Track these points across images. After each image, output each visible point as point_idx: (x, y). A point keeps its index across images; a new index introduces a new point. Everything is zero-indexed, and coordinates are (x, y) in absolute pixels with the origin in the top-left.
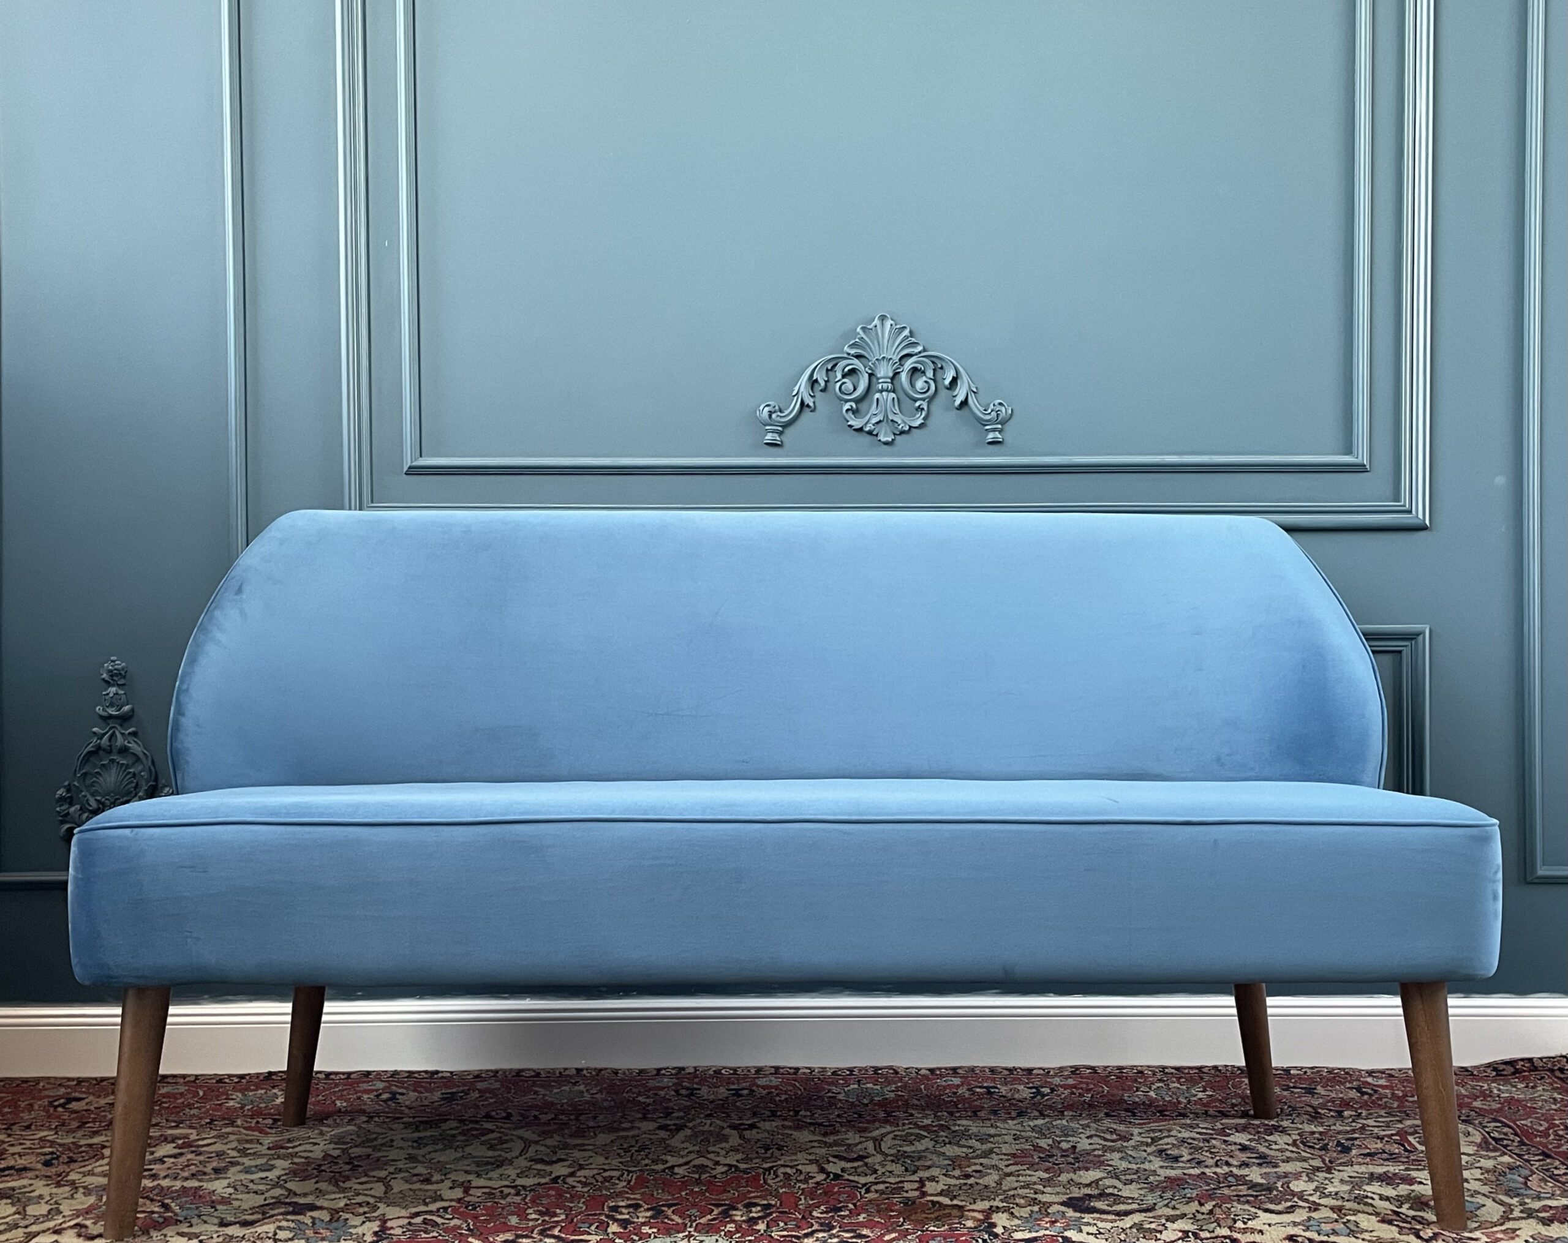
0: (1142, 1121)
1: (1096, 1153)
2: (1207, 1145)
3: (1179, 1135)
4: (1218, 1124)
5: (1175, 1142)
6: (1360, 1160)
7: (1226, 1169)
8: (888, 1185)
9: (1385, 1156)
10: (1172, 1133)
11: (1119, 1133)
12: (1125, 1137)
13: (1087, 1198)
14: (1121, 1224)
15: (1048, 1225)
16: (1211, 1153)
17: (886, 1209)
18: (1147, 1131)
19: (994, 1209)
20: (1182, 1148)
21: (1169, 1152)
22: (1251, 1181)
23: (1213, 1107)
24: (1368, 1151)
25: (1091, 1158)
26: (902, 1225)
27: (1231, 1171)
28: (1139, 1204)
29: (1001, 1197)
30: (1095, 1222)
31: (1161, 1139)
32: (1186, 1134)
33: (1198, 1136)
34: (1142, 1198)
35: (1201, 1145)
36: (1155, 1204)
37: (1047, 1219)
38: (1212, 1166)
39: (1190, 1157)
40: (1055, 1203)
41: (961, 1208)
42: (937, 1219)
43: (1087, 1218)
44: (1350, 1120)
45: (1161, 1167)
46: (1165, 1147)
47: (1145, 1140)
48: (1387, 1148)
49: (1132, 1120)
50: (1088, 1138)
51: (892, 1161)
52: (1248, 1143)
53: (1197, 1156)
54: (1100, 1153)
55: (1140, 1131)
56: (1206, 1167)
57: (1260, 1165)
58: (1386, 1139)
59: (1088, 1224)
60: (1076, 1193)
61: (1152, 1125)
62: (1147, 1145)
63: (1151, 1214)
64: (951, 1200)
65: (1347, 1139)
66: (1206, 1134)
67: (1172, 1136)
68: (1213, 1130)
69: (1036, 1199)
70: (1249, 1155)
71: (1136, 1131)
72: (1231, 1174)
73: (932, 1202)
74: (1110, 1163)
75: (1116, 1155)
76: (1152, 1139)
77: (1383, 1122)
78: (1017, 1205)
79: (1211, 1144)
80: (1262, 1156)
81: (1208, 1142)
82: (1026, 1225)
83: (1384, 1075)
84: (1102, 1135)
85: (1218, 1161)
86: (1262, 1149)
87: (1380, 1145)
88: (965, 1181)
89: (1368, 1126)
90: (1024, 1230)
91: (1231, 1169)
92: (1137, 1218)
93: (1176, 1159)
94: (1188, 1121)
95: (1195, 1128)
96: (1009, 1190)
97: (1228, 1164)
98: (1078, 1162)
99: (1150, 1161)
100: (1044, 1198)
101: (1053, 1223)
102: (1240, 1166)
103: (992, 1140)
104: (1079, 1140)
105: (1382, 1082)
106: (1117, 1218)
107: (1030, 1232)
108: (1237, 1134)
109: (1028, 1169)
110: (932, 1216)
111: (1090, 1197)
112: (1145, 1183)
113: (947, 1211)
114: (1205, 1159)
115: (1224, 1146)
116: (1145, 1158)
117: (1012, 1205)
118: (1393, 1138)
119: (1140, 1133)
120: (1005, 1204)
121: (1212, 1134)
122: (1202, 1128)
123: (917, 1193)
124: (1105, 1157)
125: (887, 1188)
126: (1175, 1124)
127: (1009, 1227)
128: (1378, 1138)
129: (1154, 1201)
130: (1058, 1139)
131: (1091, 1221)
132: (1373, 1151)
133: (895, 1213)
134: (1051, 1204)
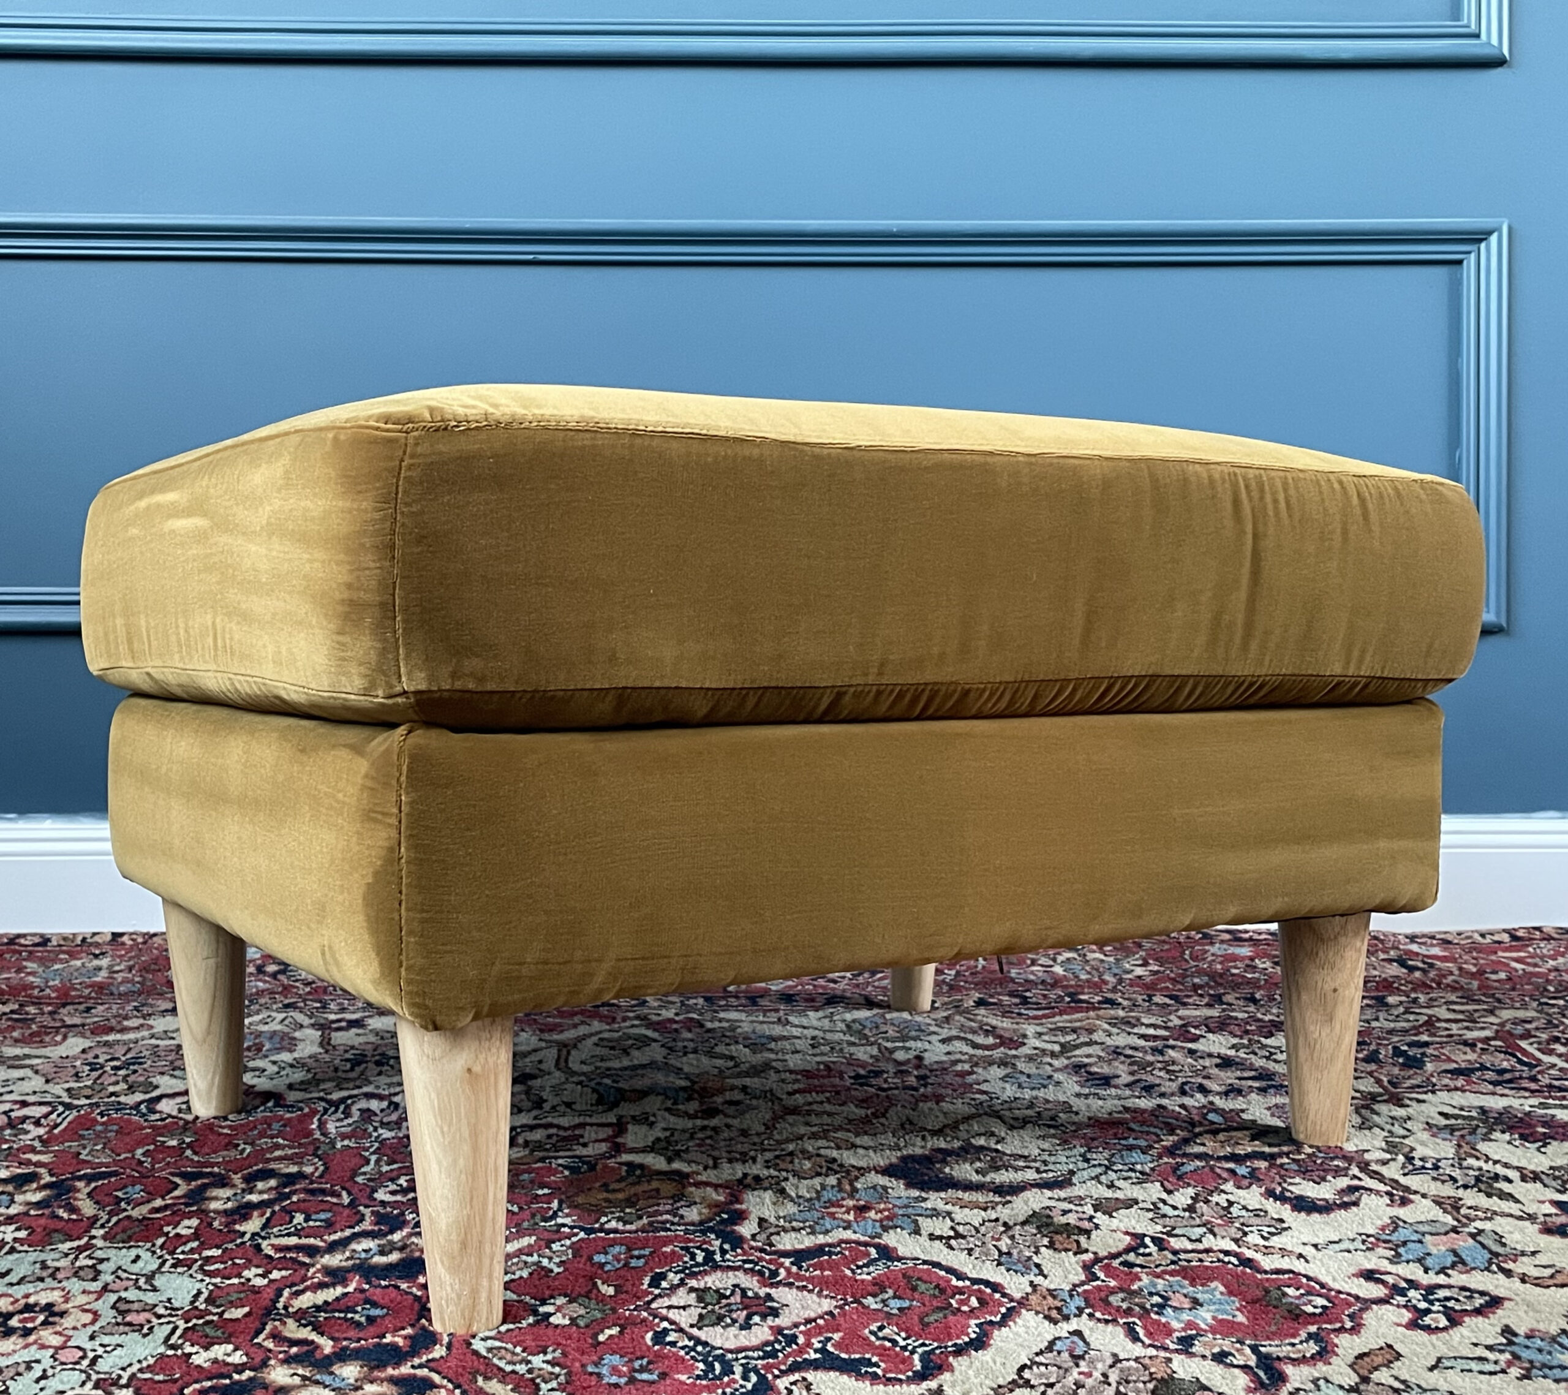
0: (1040, 1013)
1: (959, 1067)
2: (1160, 1058)
3: (1109, 1041)
4: (1172, 1017)
5: (1103, 1054)
6: (1446, 1081)
7: (1200, 1099)
8: (553, 1131)
9: (1490, 1075)
10: (1095, 1037)
11: (1002, 1033)
12: (1011, 1040)
13: (940, 1156)
14: (1003, 1213)
15: (851, 1217)
16: (1168, 1072)
17: (532, 1182)
18: (1051, 1030)
19: (749, 1180)
20: (1116, 1064)
21: (1095, 1069)
22: (1254, 1122)
23: (1161, 990)
24: (1455, 1066)
25: (948, 1078)
26: (555, 1215)
27: (1211, 1103)
28: (1038, 1171)
29: (769, 1155)
30: (949, 1207)
31: (1077, 1047)
32: (1121, 1040)
33: (1142, 1043)
34: (1046, 1157)
35: (1150, 1058)
36: (1072, 1173)
37: (851, 1203)
38: (1173, 1094)
39: (1131, 1079)
40: (868, 1170)
41: (681, 1178)
42: (630, 1202)
43: (935, 1200)
44: (1401, 1009)
45: (1078, 1095)
46: (1086, 1060)
47: (1049, 1046)
48: (1487, 1059)
49: (1023, 1011)
50: (943, 1041)
51: (580, 1083)
52: (1232, 1053)
53: (1144, 1077)
54: (967, 1067)
55: (1039, 1029)
56: (1162, 1095)
57: (1263, 1091)
58: (1480, 1045)
59: (935, 1213)
60: (917, 1147)
61: (1057, 1018)
62: (1053, 1055)
63: (1062, 1194)
64: (670, 1160)
65: (1411, 1045)
66: (1155, 1038)
67: (1096, 1043)
68: (1166, 1028)
69: (834, 1160)
70: (1239, 1073)
71: (1030, 1029)
72: (1212, 1108)
73: (629, 1164)
74: (984, 1087)
75: (997, 1072)
76: (1062, 1045)
77: (1462, 1012)
78: (796, 1174)
79: (1167, 1058)
80: (1264, 1075)
81: (1161, 1053)
82: (808, 1215)
83: (1435, 942)
84: (970, 1036)
85: (1184, 1084)
86: (1259, 1062)
87: (1472, 1056)
88: (706, 1122)
89: (1439, 1020)
90: (798, 1230)
91: (1211, 1098)
92: (1035, 1200)
93: (1106, 1081)
94: (1121, 1013)
95: (1134, 1026)
96: (788, 1141)
97: (1203, 1089)
98: (925, 1086)
99: (1058, 1083)
100: (849, 1158)
101: (862, 1210)
102: (1226, 1094)
103: (773, 1045)
104: (927, 1046)
105: (1436, 951)
106: (997, 1199)
107: (813, 1233)
108: (1210, 1036)
109: (828, 1100)
110: (620, 1196)
111: (945, 1155)
112: (1049, 1126)
113: (655, 1184)
114: (1157, 1081)
115: (1190, 1060)
116: (1050, 1077)
117: (784, 1174)
118: (1492, 1043)
119: (1040, 1034)
120: (773, 1172)
121: (1166, 1039)
122: (1148, 1026)
123: (603, 1147)
124: (974, 1076)
125: (549, 1137)
126: (1098, 1018)
127: (772, 1220)
128: (1465, 1043)
129: (1071, 1167)
130: (889, 1045)
131: (941, 1206)
132: (1463, 1065)
133: (546, 1191)
134: (862, 1171)
